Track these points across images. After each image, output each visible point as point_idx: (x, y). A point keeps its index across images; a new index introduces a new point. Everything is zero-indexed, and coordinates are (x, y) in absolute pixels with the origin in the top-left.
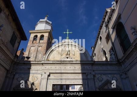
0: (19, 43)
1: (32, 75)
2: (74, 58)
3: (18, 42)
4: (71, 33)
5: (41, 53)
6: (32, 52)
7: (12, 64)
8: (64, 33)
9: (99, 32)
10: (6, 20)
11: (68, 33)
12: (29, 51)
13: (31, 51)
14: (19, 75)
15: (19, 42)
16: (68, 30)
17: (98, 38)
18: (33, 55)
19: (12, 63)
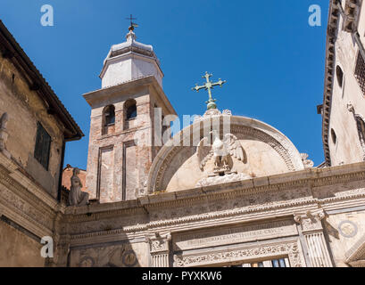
0: (62, 152)
1: (121, 246)
2: (245, 171)
3: (58, 150)
4: (220, 82)
5: (139, 164)
6: (107, 167)
7: (57, 223)
8: (197, 88)
9: (329, 53)
10: (9, 95)
11: (208, 85)
12: (99, 166)
13: (103, 164)
14: (82, 254)
15: (61, 150)
16: (207, 76)
17: (331, 72)
18: (112, 175)
19: (54, 220)
